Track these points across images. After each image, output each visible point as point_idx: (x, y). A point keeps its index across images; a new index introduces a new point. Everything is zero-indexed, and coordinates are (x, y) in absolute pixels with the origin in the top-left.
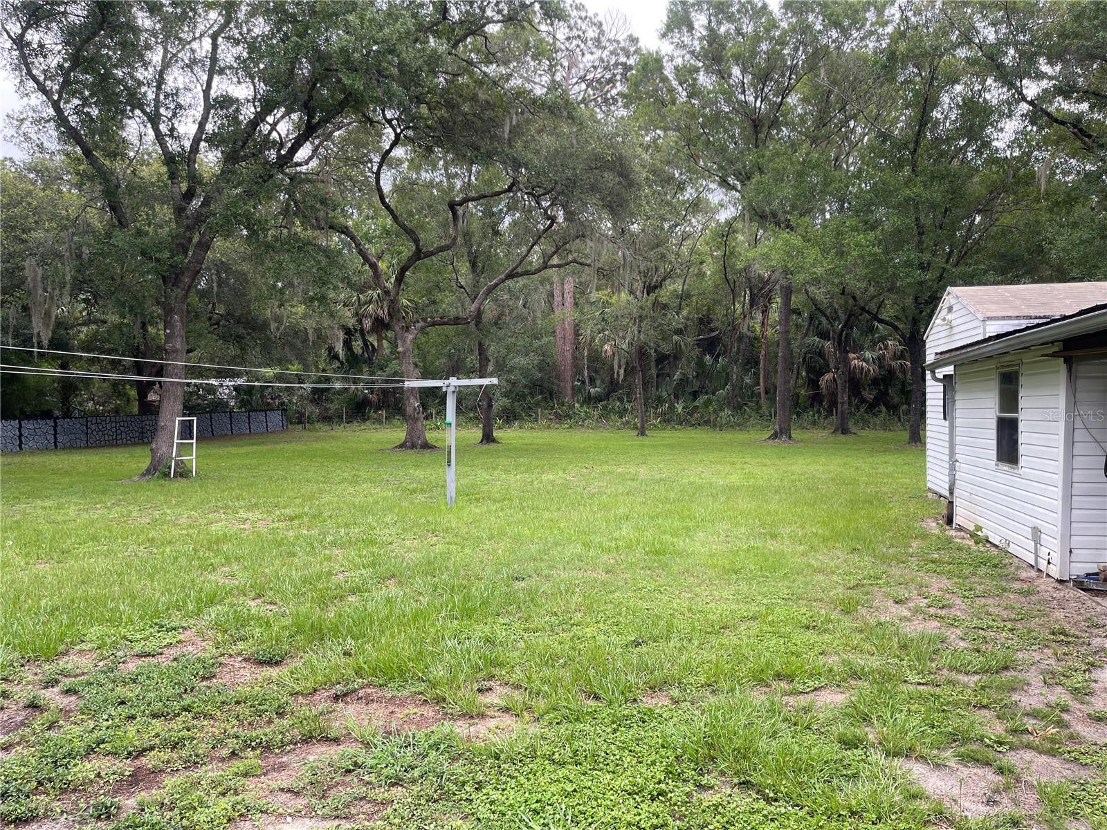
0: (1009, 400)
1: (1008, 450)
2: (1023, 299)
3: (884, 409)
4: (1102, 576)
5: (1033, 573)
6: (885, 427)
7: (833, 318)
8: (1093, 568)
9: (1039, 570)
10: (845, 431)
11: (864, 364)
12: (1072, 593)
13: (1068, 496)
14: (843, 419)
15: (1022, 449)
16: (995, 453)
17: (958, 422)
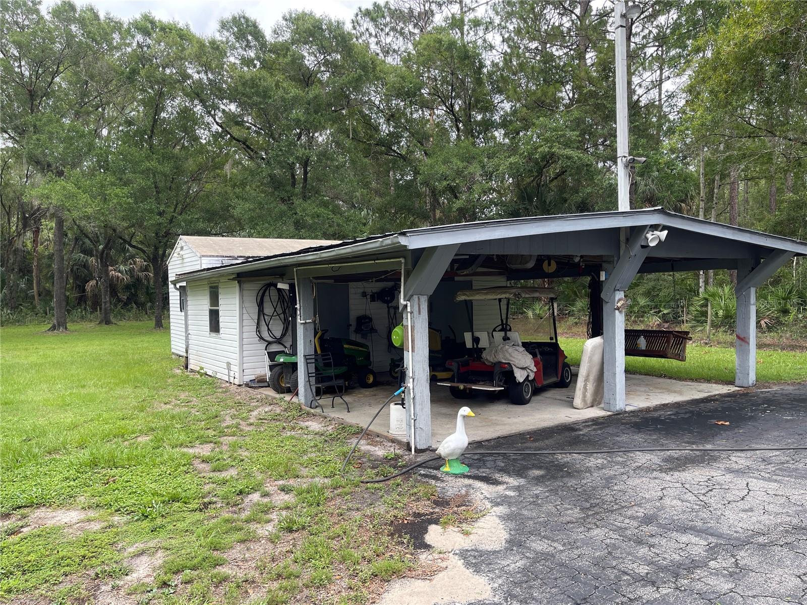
0: (215, 300)
1: (215, 326)
2: (220, 246)
3: (135, 306)
4: (256, 380)
5: (228, 384)
6: (137, 318)
7: (95, 240)
8: (253, 377)
9: (231, 383)
10: (108, 322)
11: (120, 274)
12: (244, 389)
13: (241, 345)
14: (106, 314)
15: (221, 325)
16: (209, 328)
17: (189, 312)
